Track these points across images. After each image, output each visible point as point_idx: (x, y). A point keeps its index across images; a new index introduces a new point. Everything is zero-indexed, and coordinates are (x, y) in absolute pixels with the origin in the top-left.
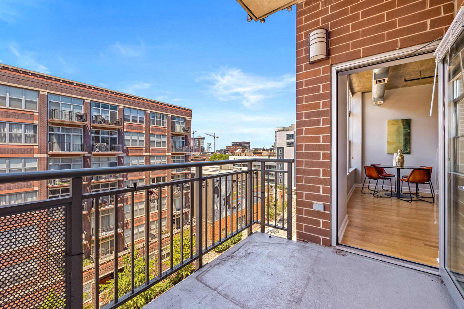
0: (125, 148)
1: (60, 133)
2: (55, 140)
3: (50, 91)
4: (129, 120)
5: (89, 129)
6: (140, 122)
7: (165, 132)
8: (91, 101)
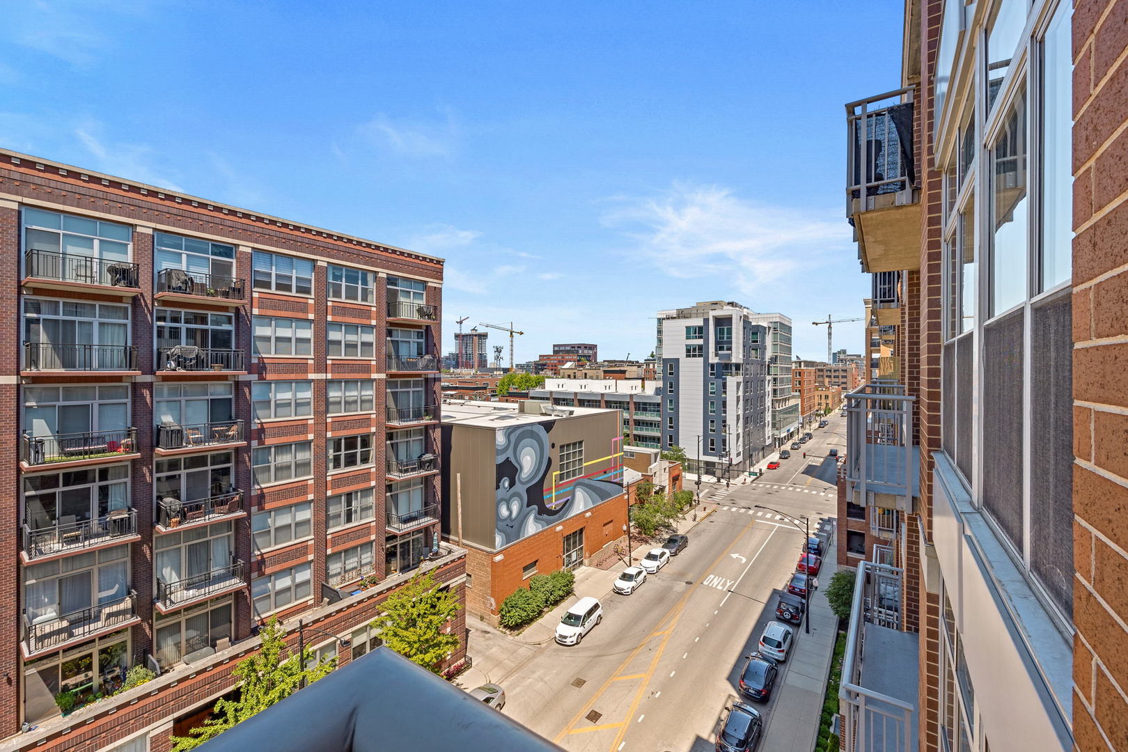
0: (255, 361)
1: (61, 317)
2: (43, 337)
3: (26, 200)
4: (268, 285)
5: (150, 307)
6: (299, 290)
7: (369, 318)
8: (155, 229)
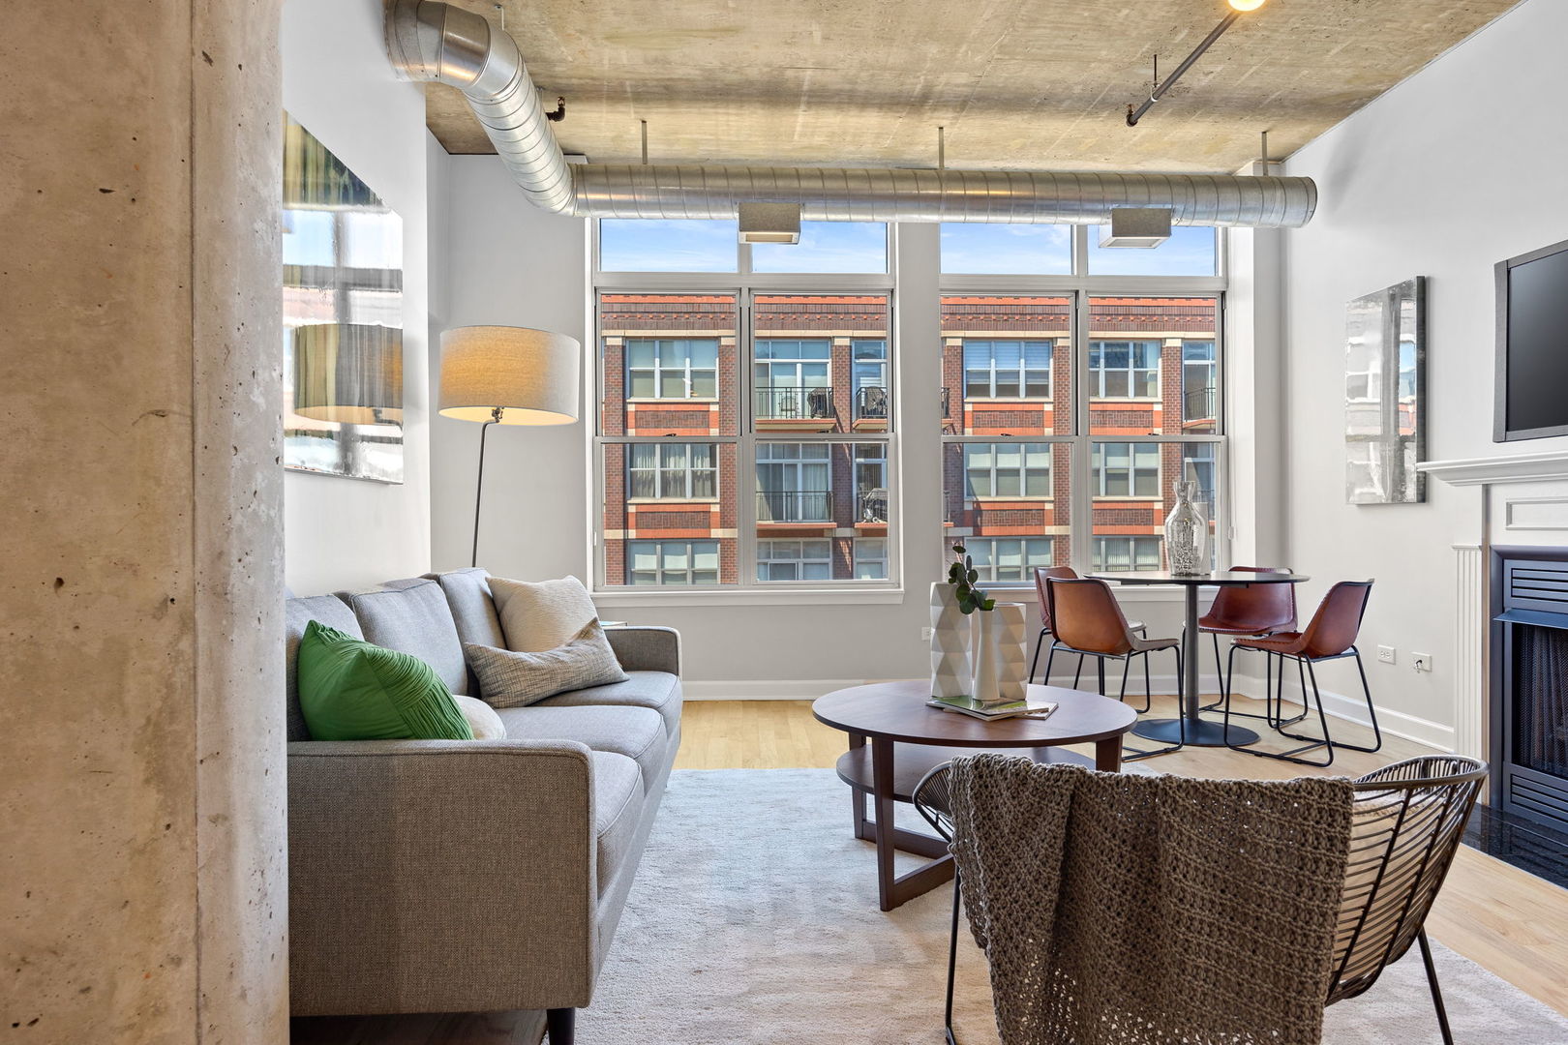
0: (968, 507)
4: (983, 390)
6: (1031, 390)
7: (1150, 425)
8: (852, 338)
